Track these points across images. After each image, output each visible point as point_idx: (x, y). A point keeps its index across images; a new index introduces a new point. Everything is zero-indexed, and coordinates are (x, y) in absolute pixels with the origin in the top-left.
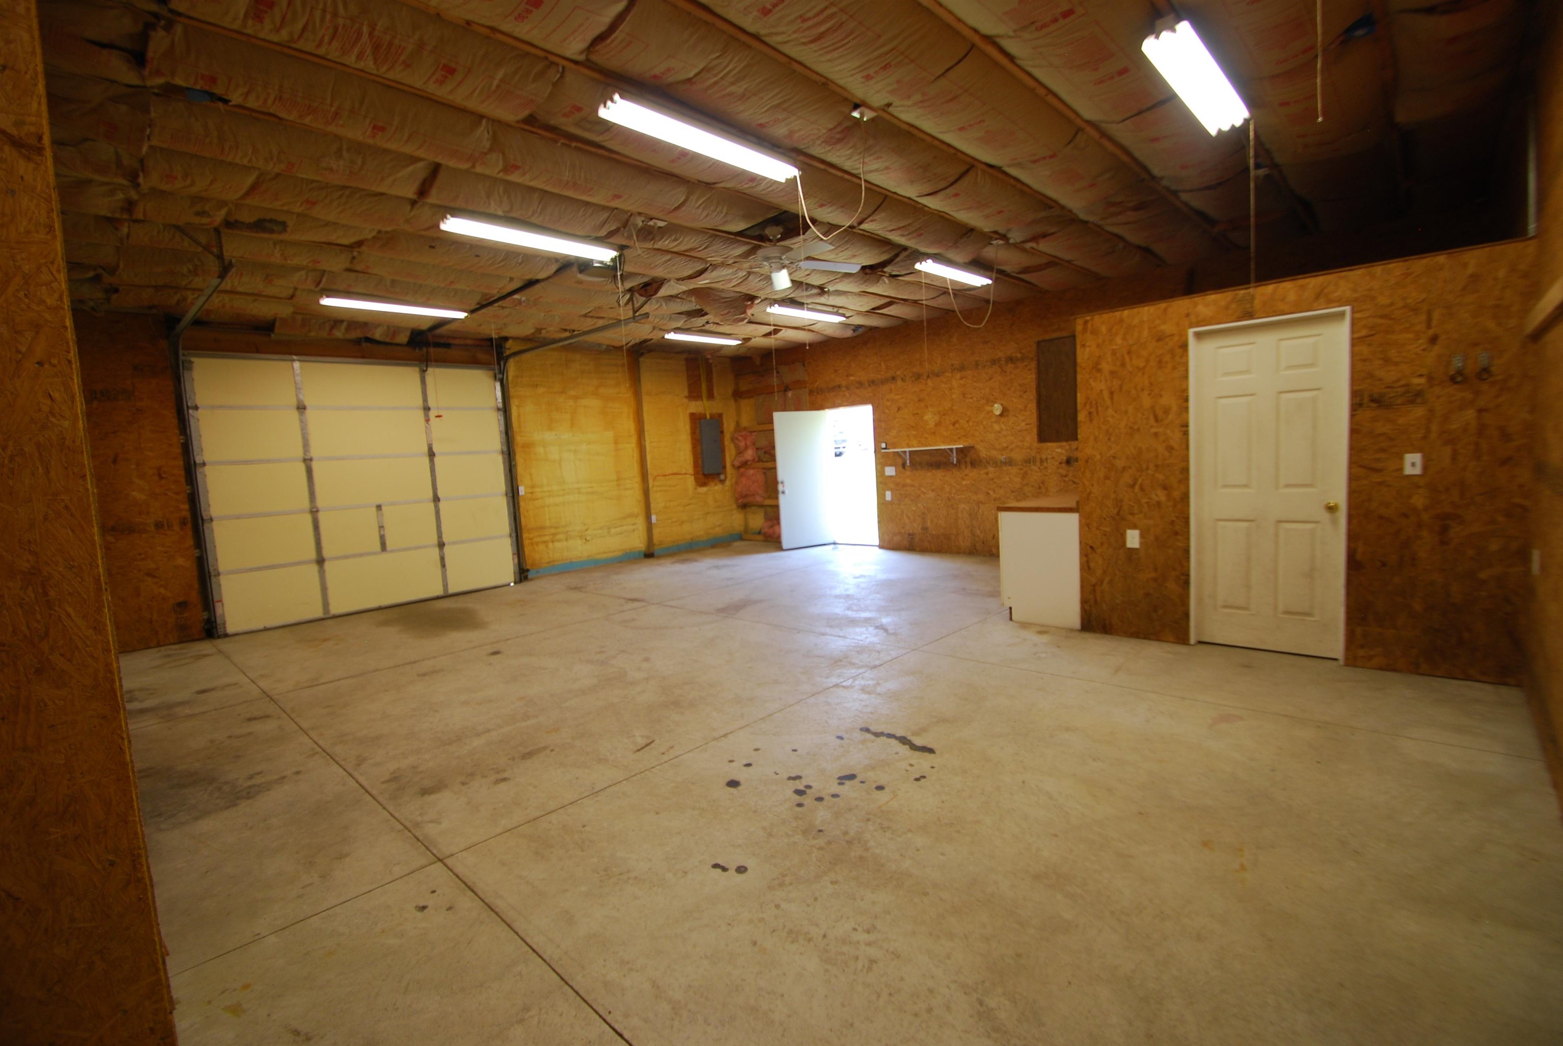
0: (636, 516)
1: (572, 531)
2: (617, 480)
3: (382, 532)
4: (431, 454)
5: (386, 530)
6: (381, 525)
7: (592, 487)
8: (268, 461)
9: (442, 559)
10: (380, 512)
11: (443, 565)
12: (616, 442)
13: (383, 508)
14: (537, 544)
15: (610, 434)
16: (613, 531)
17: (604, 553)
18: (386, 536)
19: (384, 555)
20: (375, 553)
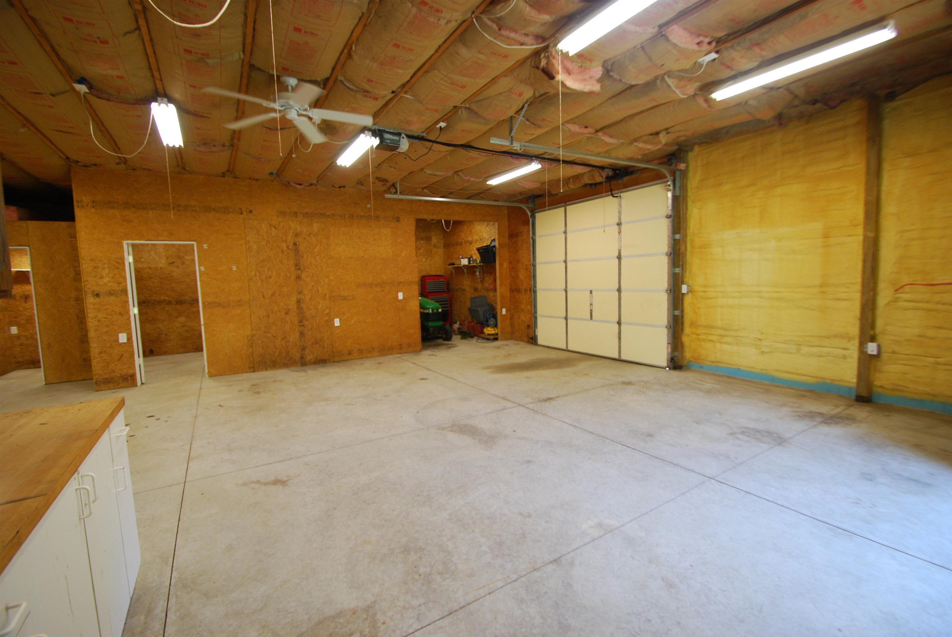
0: (850, 339)
1: (742, 337)
2: (821, 286)
3: (591, 308)
4: (619, 258)
5: (593, 307)
6: (591, 303)
7: (778, 292)
8: (554, 262)
9: (620, 333)
10: (591, 295)
11: (620, 339)
12: (826, 236)
13: (593, 292)
14: (704, 340)
15: (817, 226)
16: (805, 349)
17: (787, 372)
18: (593, 310)
19: (591, 322)
20: (587, 320)
